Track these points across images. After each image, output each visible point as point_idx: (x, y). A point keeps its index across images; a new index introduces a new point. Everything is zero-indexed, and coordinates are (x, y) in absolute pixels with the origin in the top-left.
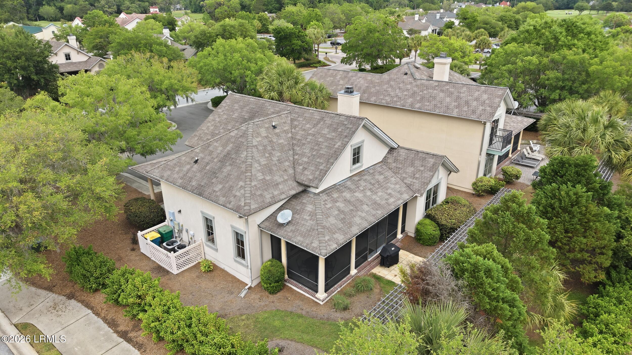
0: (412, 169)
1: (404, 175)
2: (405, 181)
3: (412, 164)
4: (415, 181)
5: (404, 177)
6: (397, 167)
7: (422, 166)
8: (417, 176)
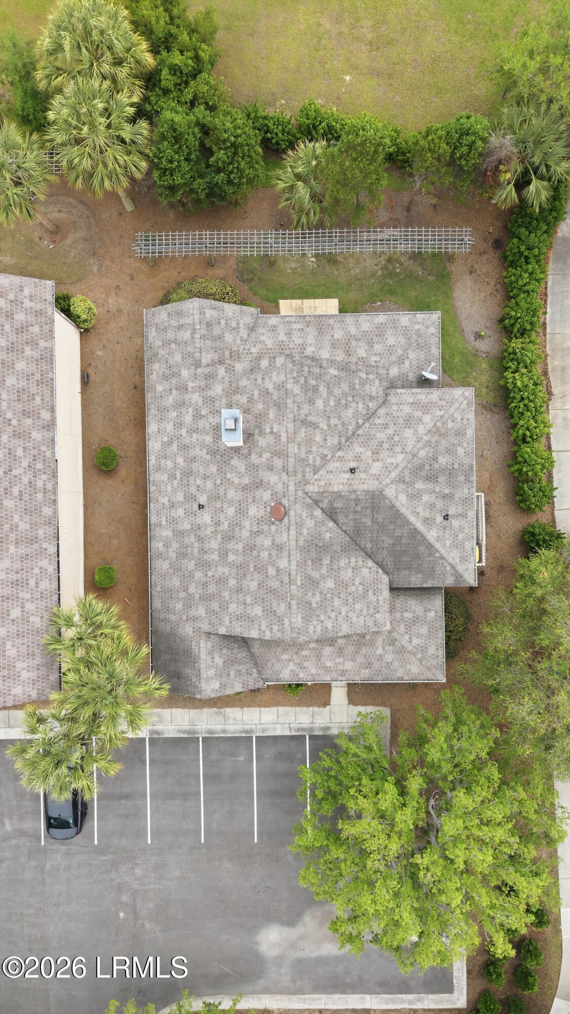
0: (227, 335)
1: (238, 342)
2: (245, 336)
3: (220, 338)
4: (241, 325)
5: (242, 341)
6: (231, 357)
7: (219, 323)
8: (234, 324)
